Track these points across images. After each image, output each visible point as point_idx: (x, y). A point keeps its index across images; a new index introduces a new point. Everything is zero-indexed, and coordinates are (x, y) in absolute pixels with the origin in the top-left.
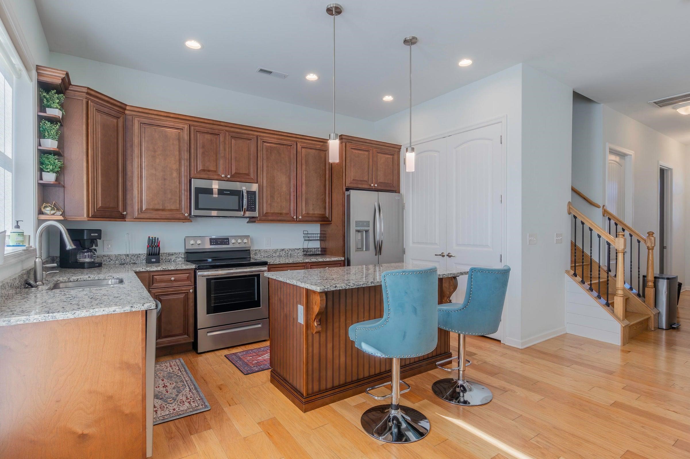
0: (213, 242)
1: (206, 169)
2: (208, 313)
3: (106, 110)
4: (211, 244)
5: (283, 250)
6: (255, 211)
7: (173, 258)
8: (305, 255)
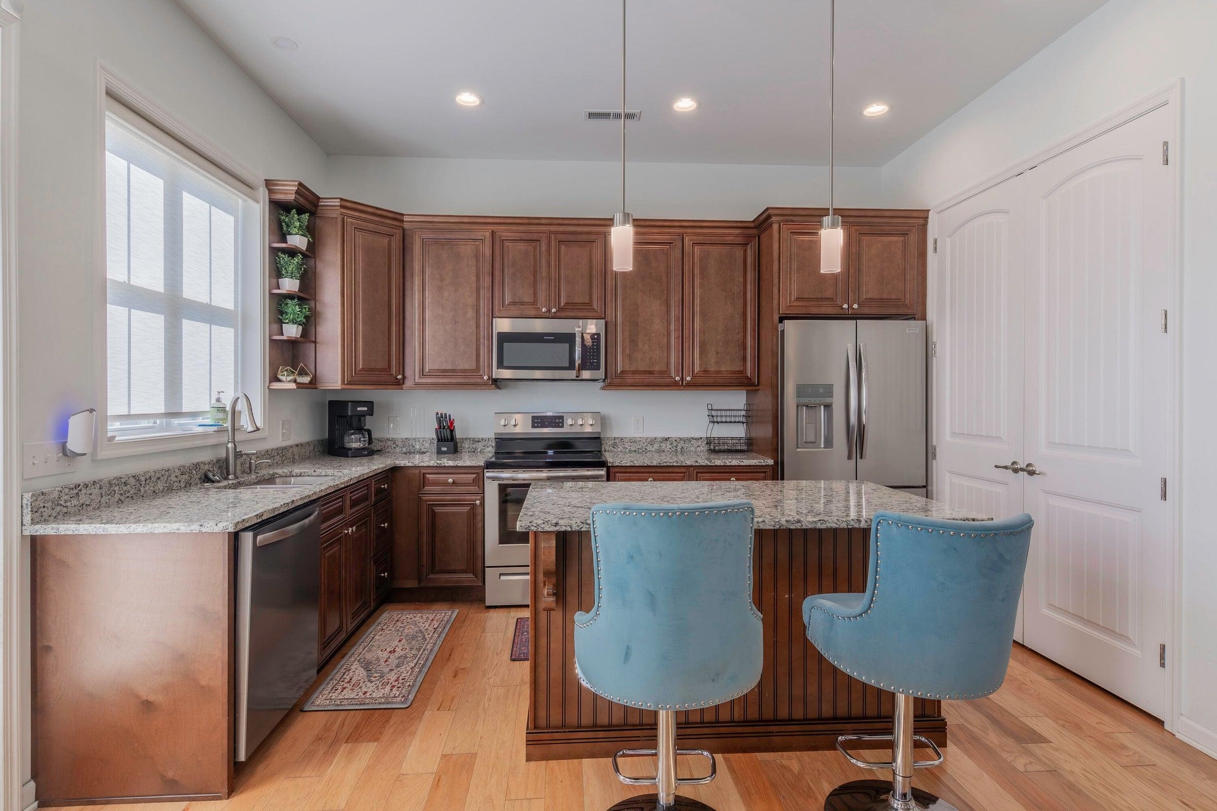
0: (538, 423)
1: (517, 301)
2: (500, 543)
3: (371, 226)
4: (533, 426)
5: (667, 439)
6: (598, 368)
7: (480, 446)
8: (714, 451)
